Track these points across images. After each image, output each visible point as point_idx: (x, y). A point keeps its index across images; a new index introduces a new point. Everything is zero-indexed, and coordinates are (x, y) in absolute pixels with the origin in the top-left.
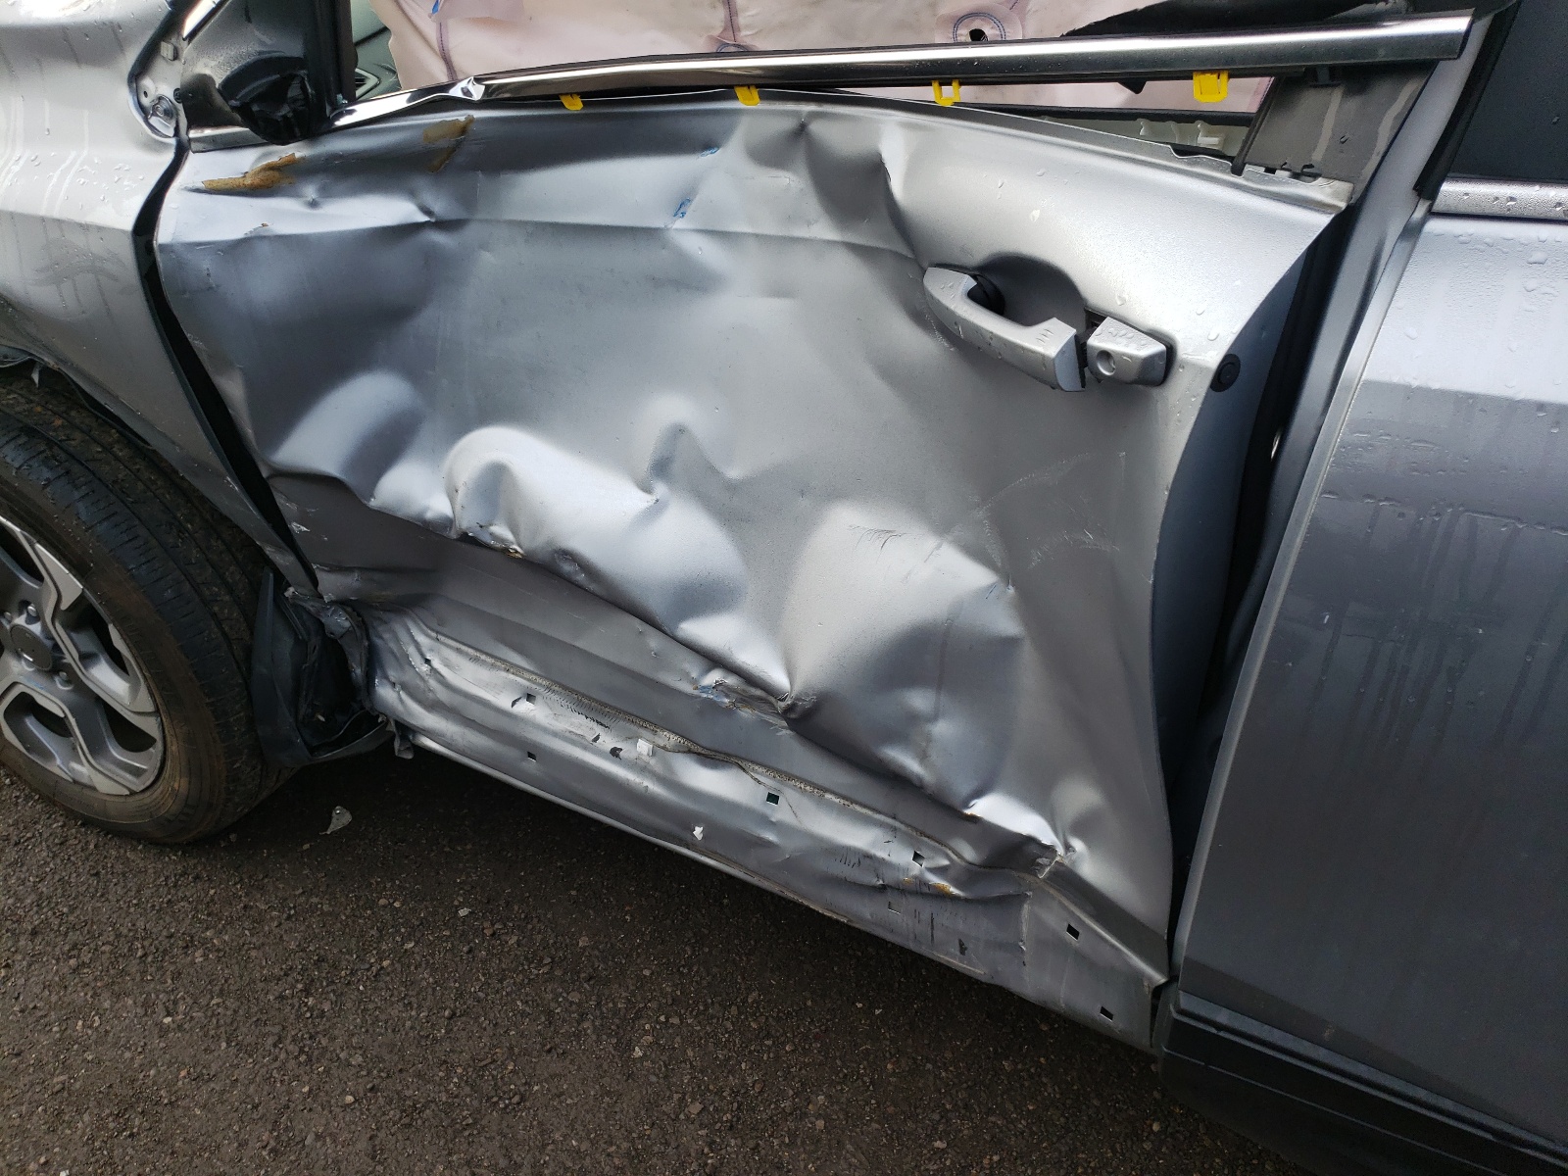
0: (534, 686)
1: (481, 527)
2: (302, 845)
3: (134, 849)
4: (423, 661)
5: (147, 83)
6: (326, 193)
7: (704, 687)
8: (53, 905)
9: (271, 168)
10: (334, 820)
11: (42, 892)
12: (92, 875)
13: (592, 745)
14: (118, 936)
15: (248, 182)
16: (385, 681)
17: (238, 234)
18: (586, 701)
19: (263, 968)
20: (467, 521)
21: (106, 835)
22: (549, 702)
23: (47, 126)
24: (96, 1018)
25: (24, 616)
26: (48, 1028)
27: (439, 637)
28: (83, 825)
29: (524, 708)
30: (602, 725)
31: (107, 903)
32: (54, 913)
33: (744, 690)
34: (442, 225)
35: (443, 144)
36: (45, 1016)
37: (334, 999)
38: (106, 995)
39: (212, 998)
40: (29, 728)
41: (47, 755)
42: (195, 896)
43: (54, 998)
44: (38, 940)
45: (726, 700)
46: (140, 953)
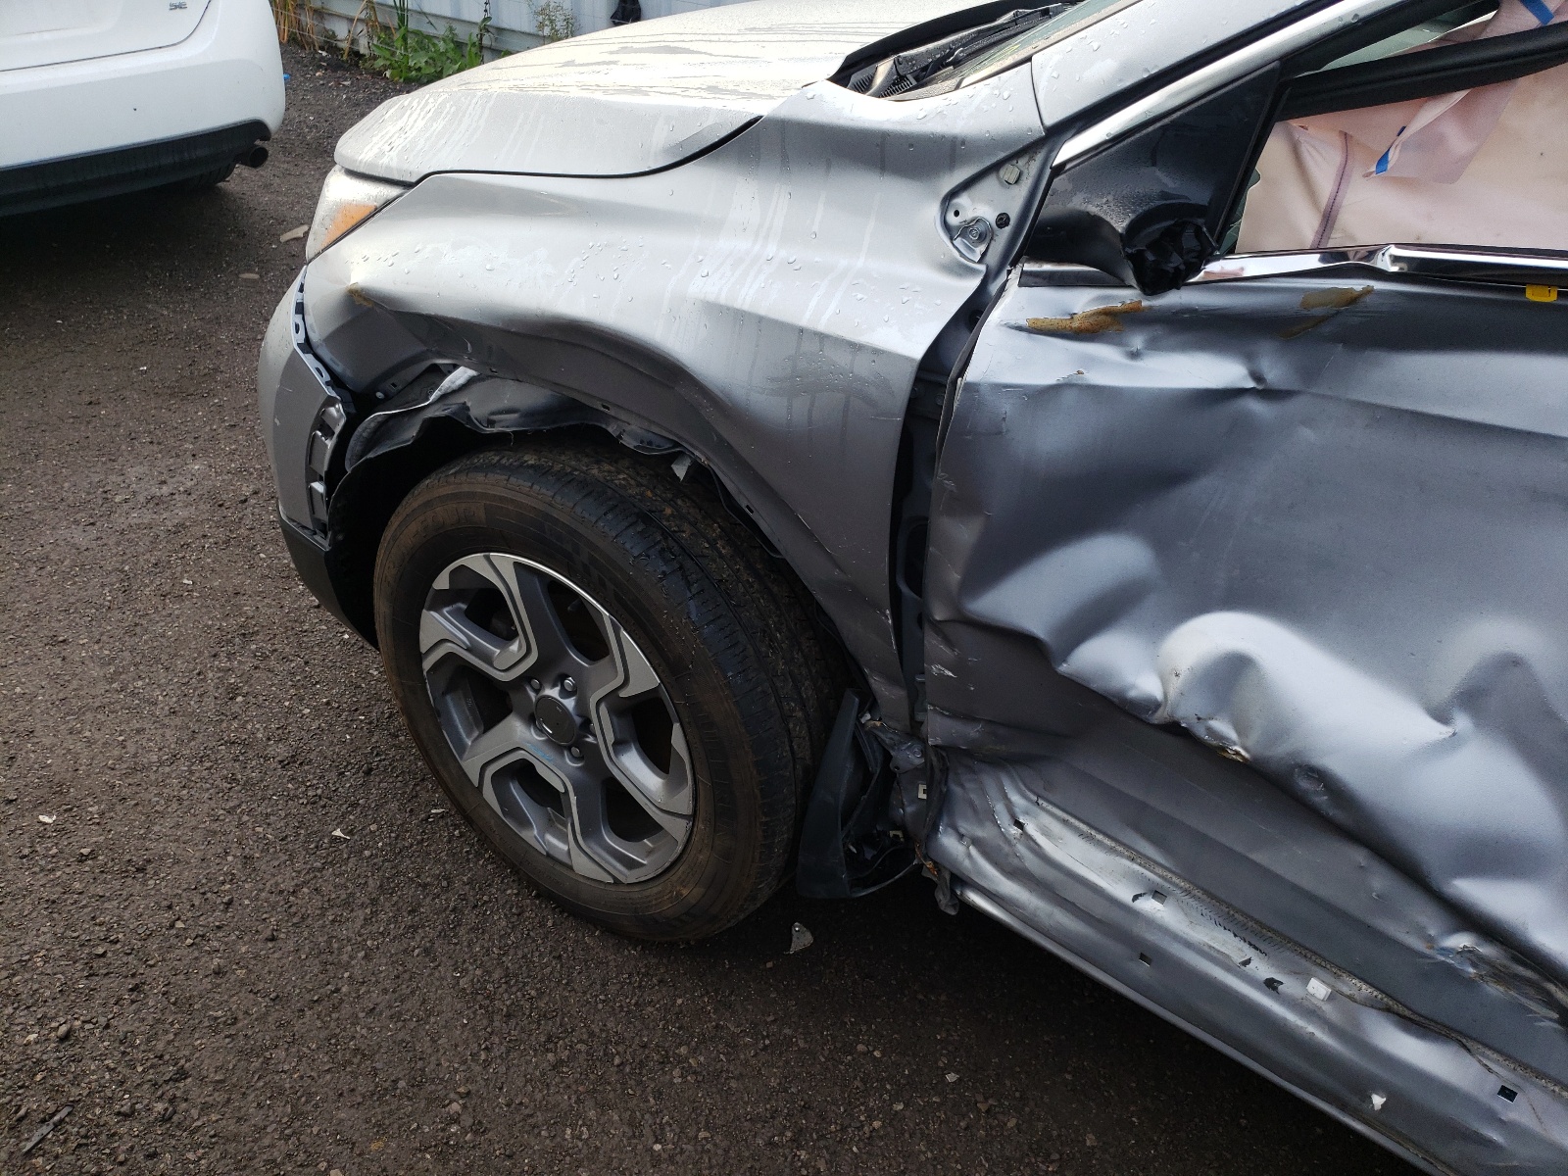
0: (1167, 885)
1: (1199, 719)
2: (765, 963)
3: (592, 936)
4: (1011, 822)
5: (963, 200)
6: (1154, 345)
7: (1443, 949)
8: (521, 985)
9: (1106, 313)
10: (794, 939)
11: (508, 968)
12: (554, 957)
13: (1240, 969)
14: (592, 1034)
15: (1076, 324)
16: (950, 830)
17: (1051, 380)
18: (1241, 918)
19: (746, 1103)
20: (1186, 712)
21: (561, 912)
22: (1181, 904)
23: (815, 228)
24: (584, 1129)
25: (558, 689)
26: (536, 1131)
27: (1040, 802)
28: (537, 896)
29: (1149, 906)
30: (1257, 949)
31: (573, 993)
32: (524, 996)
33: (1505, 966)
34: (1267, 393)
35: (1318, 311)
36: (531, 1116)
37: (827, 1156)
38: (589, 1103)
39: (699, 1130)
40: (512, 793)
41: (525, 823)
42: (662, 1002)
43: (538, 1096)
44: (513, 1022)
45: (1472, 970)
46: (617, 1061)
